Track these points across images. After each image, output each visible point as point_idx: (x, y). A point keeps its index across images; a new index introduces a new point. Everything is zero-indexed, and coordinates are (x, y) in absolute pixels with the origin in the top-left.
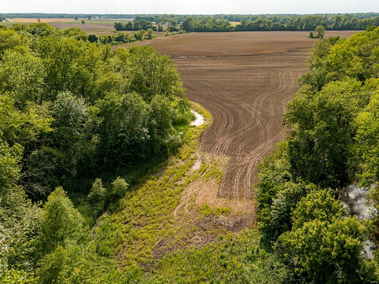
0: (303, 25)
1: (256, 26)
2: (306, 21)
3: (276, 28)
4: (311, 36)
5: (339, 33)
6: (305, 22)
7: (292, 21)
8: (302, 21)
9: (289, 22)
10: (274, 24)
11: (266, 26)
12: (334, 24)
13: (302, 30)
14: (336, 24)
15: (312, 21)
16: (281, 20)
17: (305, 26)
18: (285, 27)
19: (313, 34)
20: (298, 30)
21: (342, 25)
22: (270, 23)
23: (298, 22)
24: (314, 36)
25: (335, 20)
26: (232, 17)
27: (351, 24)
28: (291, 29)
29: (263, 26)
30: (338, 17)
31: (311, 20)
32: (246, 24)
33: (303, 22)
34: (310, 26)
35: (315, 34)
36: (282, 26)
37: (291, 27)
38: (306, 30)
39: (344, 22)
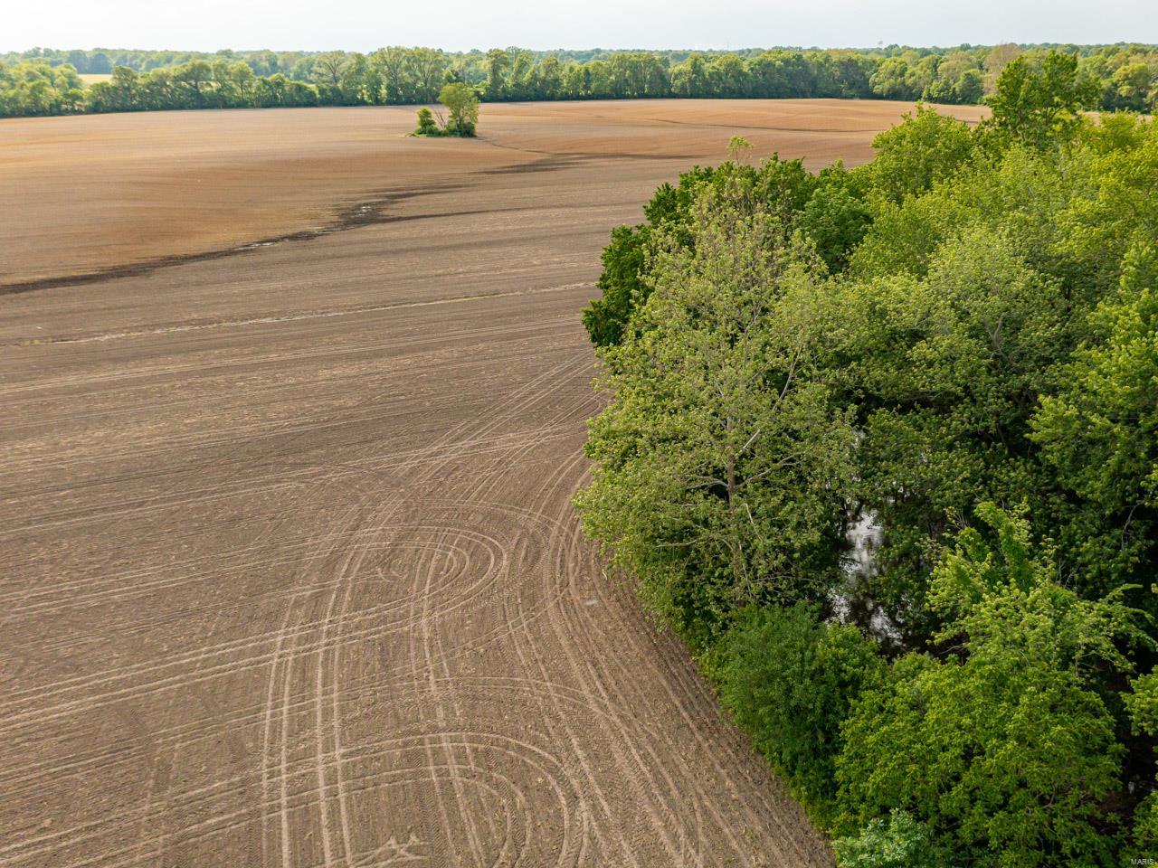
0: (379, 83)
1: (184, 88)
2: (386, 68)
3: (276, 97)
4: (427, 128)
5: (515, 113)
6: (383, 72)
7: (333, 69)
8: (372, 69)
9: (323, 70)
10: (265, 82)
11: (231, 90)
12: (489, 78)
13: (377, 102)
14: (497, 82)
15: (408, 69)
16: (295, 68)
17: (388, 87)
18: (312, 94)
19: (434, 118)
20: (362, 103)
21: (517, 85)
22: (243, 75)
23: (359, 71)
24: (439, 126)
25: (485, 66)
26: (104, 56)
27: (544, 81)
28: (338, 99)
29: (219, 90)
30: (496, 56)
31: (405, 63)
32: (140, 81)
33: (377, 71)
34: (406, 86)
35: (442, 116)
36: (300, 88)
37: (334, 90)
38: (396, 100)
39: (519, 72)
